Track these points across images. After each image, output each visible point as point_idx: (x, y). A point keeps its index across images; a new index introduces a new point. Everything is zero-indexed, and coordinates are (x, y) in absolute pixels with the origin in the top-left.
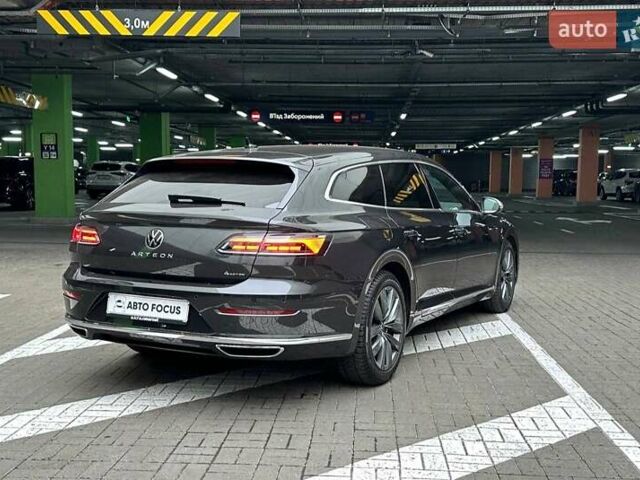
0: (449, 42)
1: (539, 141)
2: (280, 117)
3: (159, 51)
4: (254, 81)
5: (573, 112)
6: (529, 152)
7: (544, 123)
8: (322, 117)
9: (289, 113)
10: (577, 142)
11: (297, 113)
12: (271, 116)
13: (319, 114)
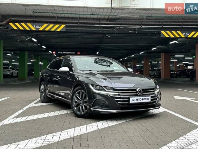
0: (114, 34)
1: (133, 61)
2: (62, 53)
3: (35, 34)
4: (56, 42)
5: (143, 53)
6: (130, 64)
7: (135, 55)
8: (74, 53)
9: (64, 52)
10: (143, 61)
11: (67, 52)
12: (59, 53)
13: (73, 52)
